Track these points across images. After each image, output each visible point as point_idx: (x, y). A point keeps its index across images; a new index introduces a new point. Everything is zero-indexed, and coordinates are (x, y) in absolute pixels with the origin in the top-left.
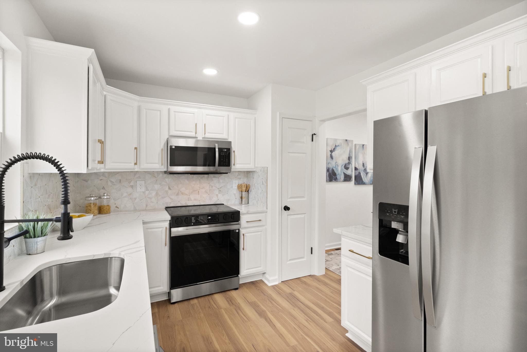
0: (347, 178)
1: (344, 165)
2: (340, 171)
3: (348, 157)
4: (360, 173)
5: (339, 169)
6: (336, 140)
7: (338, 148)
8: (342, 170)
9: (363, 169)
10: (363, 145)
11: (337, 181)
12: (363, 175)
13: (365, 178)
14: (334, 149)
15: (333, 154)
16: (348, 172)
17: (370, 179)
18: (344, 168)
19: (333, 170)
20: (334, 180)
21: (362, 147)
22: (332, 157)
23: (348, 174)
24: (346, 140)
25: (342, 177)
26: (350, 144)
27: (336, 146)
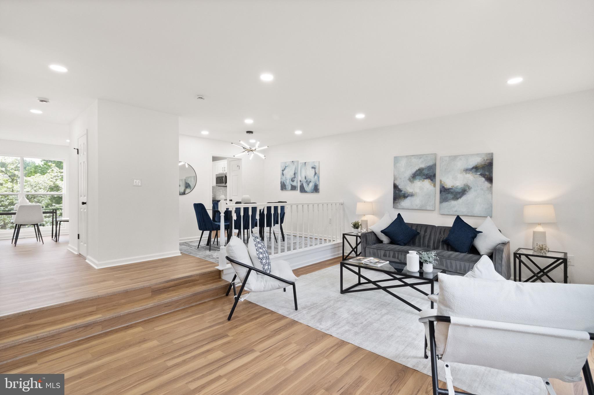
0: (294, 188)
1: (291, 179)
2: (288, 183)
3: (294, 173)
4: (302, 184)
5: (288, 181)
6: (286, 163)
7: (287, 168)
8: (289, 182)
9: (305, 180)
10: (305, 163)
11: (286, 190)
12: (305, 185)
13: (307, 188)
14: (285, 169)
15: (284, 172)
16: (294, 184)
17: (311, 189)
18: (291, 181)
19: (284, 183)
20: (284, 189)
21: (304, 164)
22: (283, 174)
23: (293, 185)
24: (293, 161)
25: (290, 187)
26: (295, 164)
27: (286, 167)
